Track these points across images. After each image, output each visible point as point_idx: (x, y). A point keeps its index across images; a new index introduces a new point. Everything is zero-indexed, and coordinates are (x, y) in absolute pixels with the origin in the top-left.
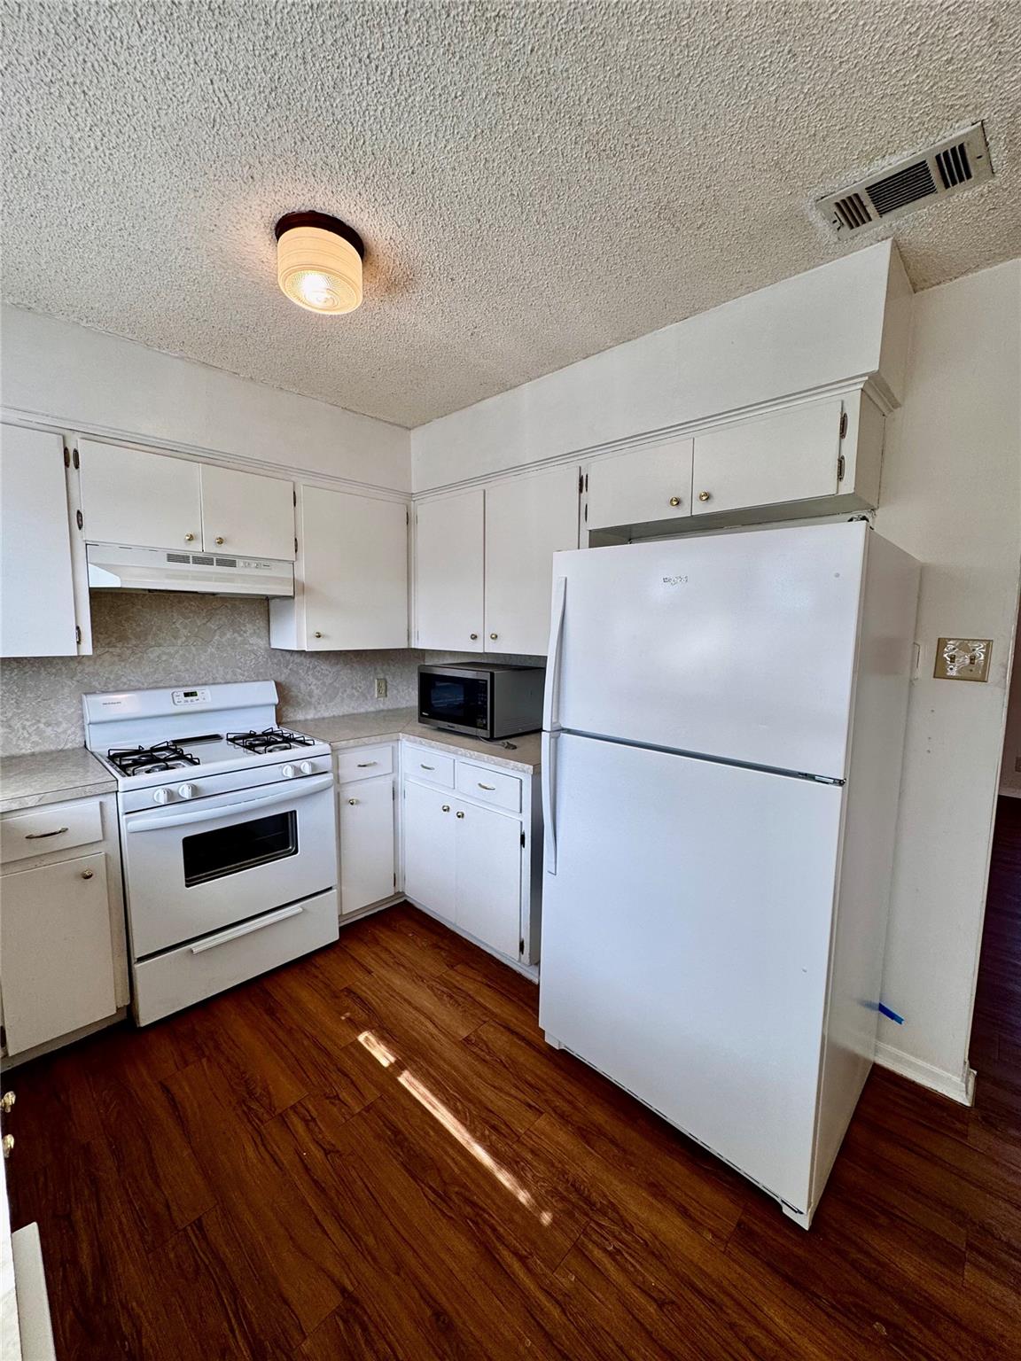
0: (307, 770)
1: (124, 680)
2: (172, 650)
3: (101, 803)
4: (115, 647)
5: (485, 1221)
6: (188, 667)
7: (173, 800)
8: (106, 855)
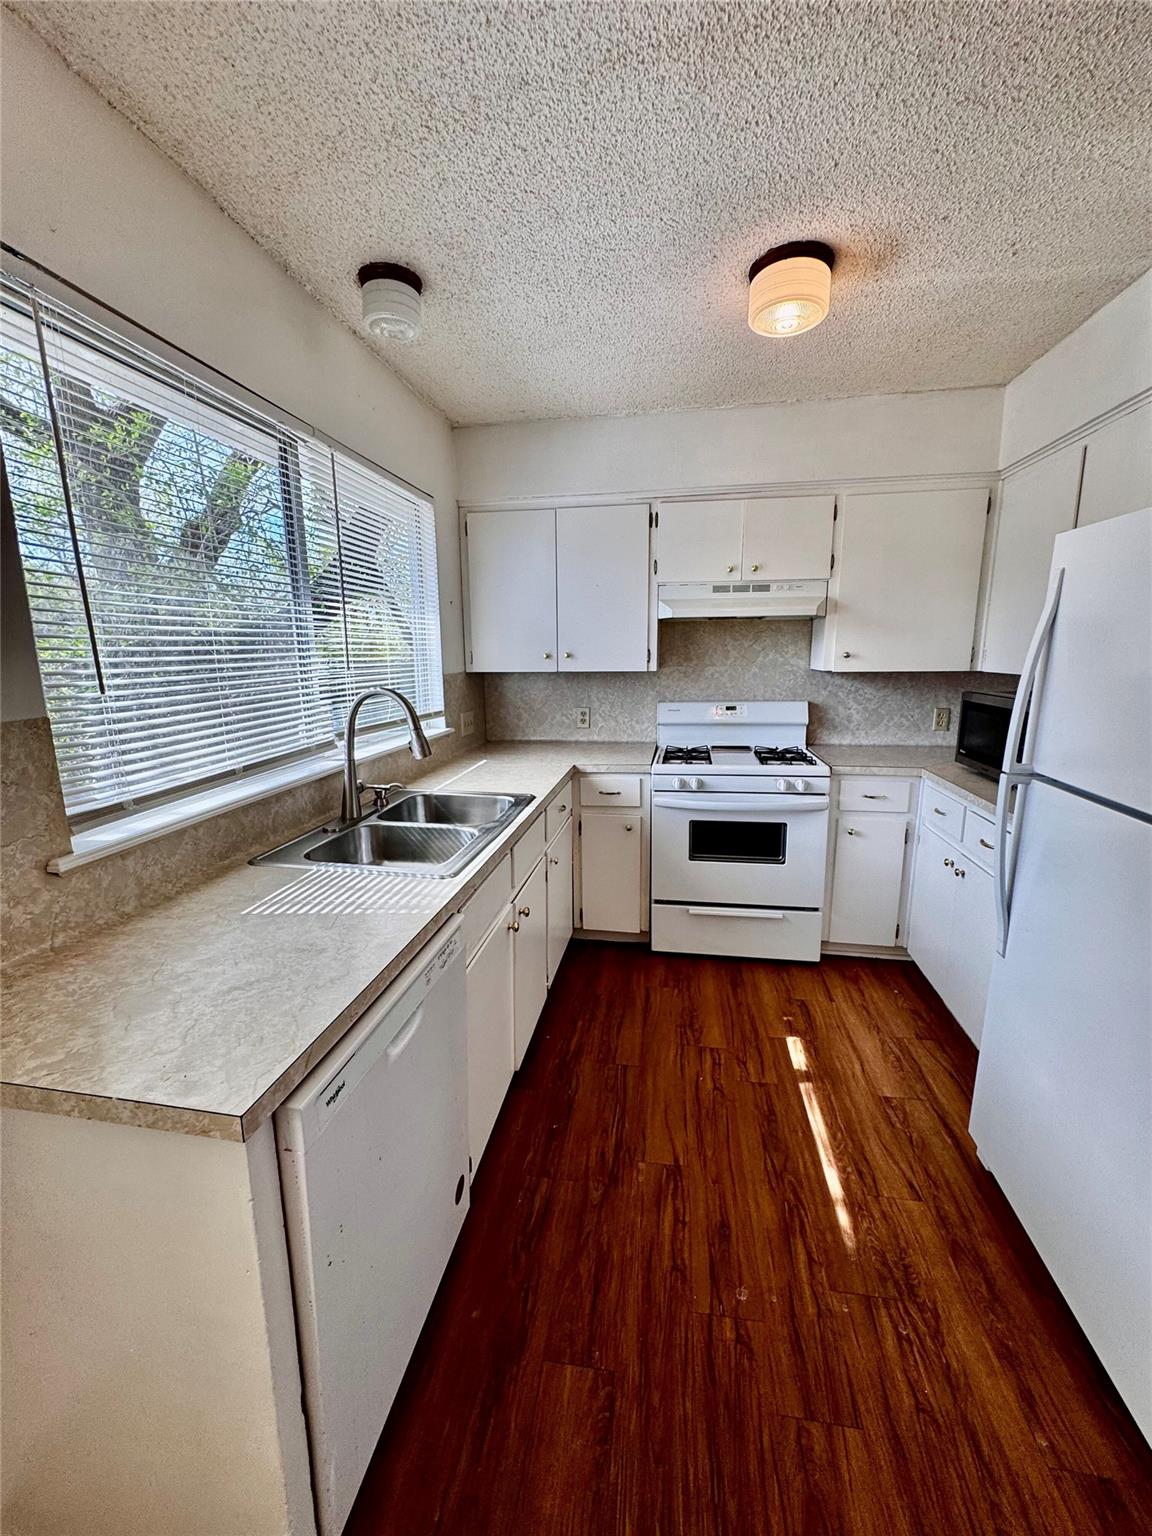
0: (800, 787)
1: (686, 692)
2: (723, 669)
3: (641, 780)
4: (681, 665)
5: (800, 1215)
6: (734, 684)
7: (684, 788)
8: (641, 818)
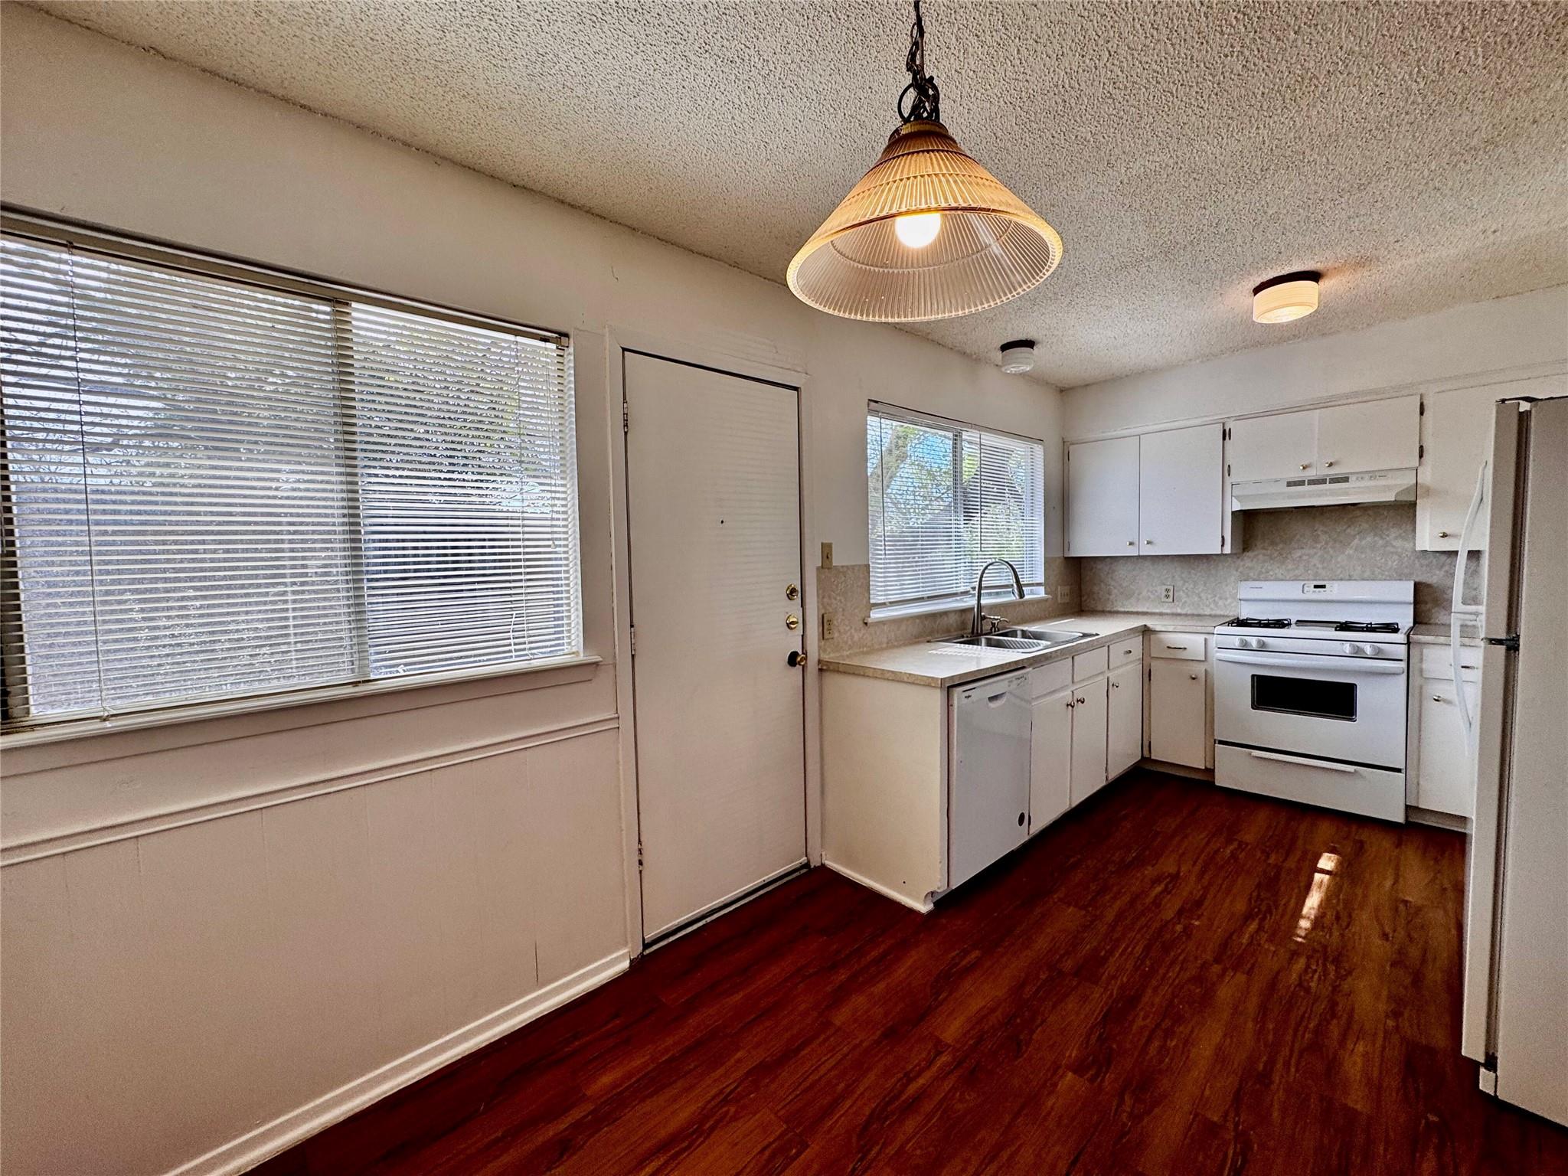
1: (1271, 573)
2: (1312, 552)
3: (1206, 640)
4: (1267, 549)
6: (1325, 565)
7: (1245, 647)
8: (1206, 670)
